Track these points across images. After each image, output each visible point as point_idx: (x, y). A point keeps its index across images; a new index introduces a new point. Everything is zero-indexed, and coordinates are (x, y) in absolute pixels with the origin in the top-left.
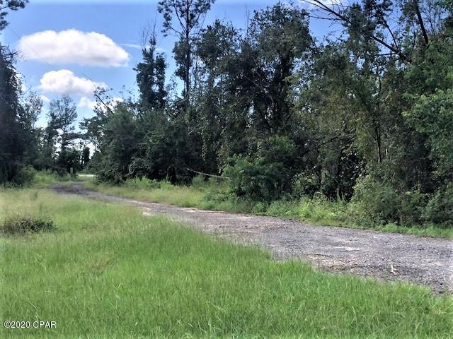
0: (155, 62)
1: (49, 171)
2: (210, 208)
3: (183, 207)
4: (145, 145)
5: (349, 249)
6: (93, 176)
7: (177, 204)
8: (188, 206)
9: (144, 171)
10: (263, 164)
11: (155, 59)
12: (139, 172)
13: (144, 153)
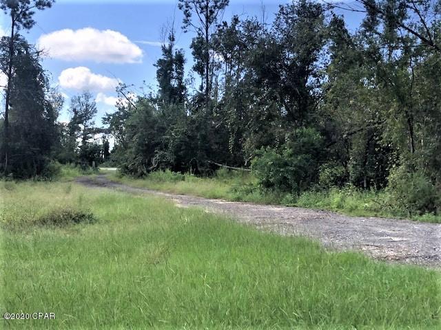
0: (174, 57)
1: (73, 165)
2: (238, 199)
3: (210, 198)
4: (167, 139)
5: (396, 239)
6: (115, 169)
7: (203, 195)
8: (216, 198)
9: (168, 164)
10: (291, 155)
11: (174, 55)
12: (163, 165)
13: (166, 146)
